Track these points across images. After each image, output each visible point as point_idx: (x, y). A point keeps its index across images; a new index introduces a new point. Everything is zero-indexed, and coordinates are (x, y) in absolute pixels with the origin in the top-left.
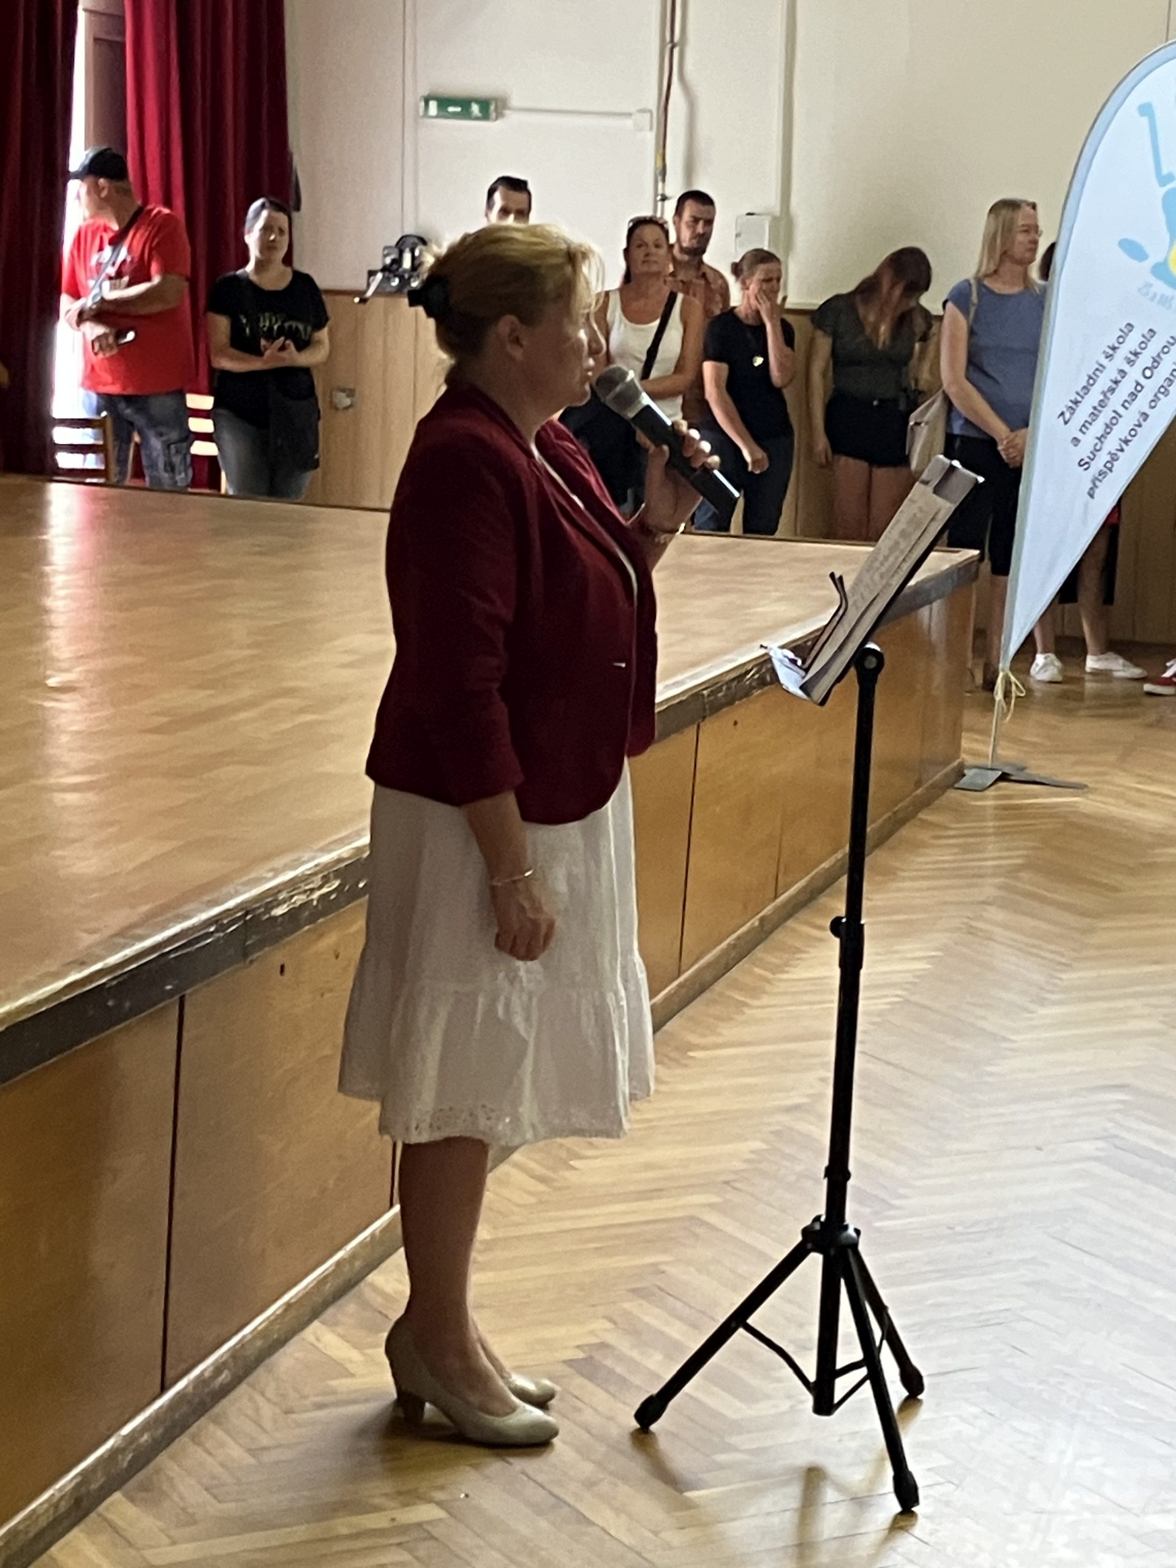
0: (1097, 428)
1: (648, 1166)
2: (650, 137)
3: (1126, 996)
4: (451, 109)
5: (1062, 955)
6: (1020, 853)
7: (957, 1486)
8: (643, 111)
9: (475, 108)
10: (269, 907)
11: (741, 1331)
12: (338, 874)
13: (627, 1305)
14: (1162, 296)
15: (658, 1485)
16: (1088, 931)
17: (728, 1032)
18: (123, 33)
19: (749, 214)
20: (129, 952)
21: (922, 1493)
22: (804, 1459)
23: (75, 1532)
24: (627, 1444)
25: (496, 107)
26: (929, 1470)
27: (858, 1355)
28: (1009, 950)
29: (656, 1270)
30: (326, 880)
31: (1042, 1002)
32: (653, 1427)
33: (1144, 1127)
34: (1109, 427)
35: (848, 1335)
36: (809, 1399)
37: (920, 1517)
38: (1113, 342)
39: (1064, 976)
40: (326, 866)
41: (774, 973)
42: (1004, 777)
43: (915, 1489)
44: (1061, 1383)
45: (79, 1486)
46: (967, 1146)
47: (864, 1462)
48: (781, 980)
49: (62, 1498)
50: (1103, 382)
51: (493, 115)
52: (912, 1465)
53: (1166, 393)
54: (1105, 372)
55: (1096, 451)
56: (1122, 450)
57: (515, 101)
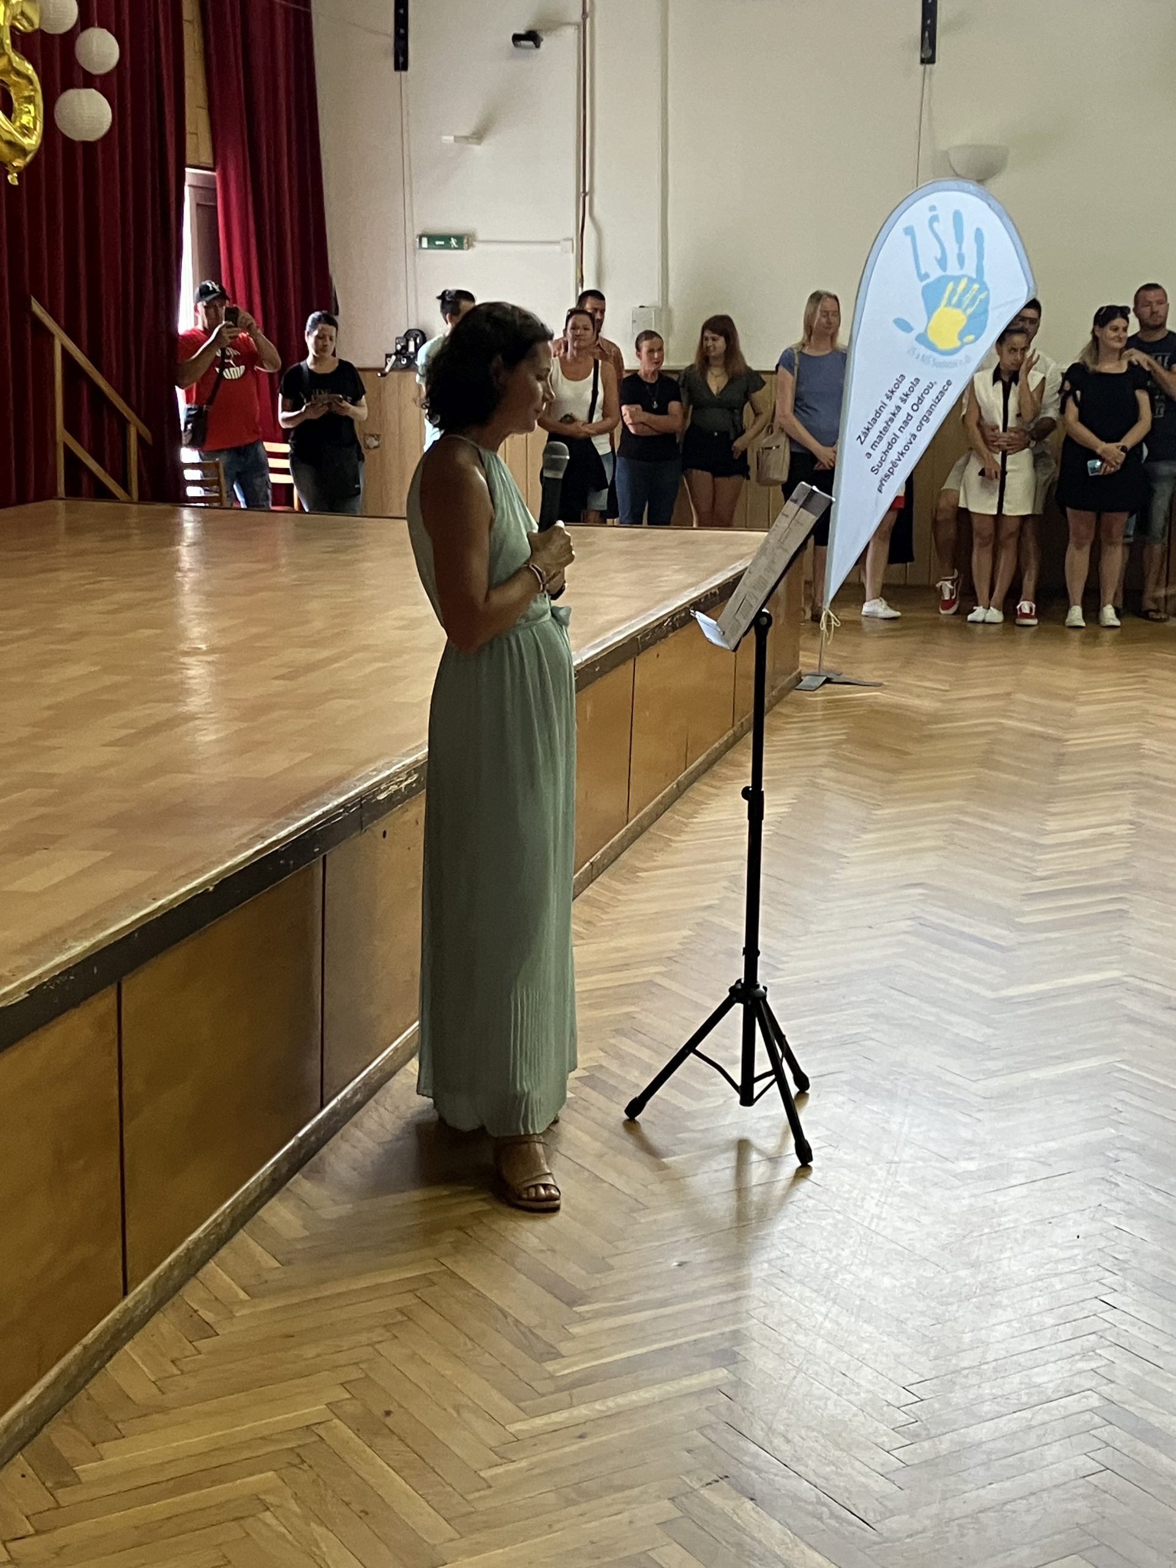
0: (883, 446)
1: (618, 950)
2: (572, 257)
3: (918, 825)
4: (437, 243)
5: (873, 798)
6: (844, 731)
7: (836, 1148)
8: (566, 240)
9: (453, 241)
10: (375, 794)
11: (692, 1055)
12: (416, 770)
13: (613, 1041)
14: (923, 356)
15: (642, 1155)
16: (890, 782)
17: (661, 858)
18: (216, 201)
19: (641, 307)
20: (291, 828)
21: (814, 1153)
22: (735, 1134)
23: (274, 1200)
24: (621, 1130)
25: (468, 240)
26: (817, 1138)
27: (769, 1067)
28: (841, 797)
29: (629, 1016)
30: (409, 775)
31: (865, 831)
32: (637, 1118)
33: (935, 909)
34: (890, 445)
35: (761, 1054)
36: (738, 1097)
37: (814, 1170)
38: (891, 387)
39: (878, 812)
40: (409, 766)
41: (687, 819)
42: (828, 681)
43: (810, 1150)
44: (897, 1079)
45: (273, 1172)
46: (822, 928)
47: (774, 1135)
48: (693, 823)
49: (264, 1180)
50: (885, 415)
51: (466, 246)
52: (808, 1136)
53: (928, 420)
54: (887, 408)
55: (882, 461)
56: (900, 460)
57: (481, 236)
